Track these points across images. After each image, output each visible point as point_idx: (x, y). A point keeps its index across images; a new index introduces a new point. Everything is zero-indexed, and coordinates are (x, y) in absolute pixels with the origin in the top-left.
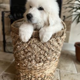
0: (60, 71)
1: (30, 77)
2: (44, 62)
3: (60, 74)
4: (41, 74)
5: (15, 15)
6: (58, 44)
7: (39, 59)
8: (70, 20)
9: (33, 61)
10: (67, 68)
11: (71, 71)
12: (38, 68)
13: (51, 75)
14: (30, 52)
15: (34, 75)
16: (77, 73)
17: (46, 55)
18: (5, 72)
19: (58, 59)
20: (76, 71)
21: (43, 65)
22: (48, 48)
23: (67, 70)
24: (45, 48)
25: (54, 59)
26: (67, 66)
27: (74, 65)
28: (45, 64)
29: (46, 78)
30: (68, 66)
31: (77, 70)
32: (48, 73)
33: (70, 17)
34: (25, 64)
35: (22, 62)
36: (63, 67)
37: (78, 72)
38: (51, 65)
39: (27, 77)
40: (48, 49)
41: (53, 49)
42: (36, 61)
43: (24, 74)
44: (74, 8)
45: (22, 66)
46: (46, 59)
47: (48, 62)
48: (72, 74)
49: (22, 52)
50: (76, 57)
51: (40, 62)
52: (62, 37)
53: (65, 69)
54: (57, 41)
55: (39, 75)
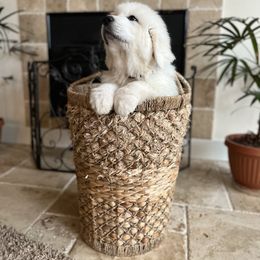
0: (187, 207)
1: (114, 204)
2: (144, 168)
3: (187, 212)
4: (138, 196)
5: (66, 70)
6: (173, 125)
7: (131, 158)
8: (211, 77)
9: (121, 164)
10: (205, 201)
11: (217, 207)
12: (132, 181)
13: (161, 201)
14: (112, 143)
15: (124, 199)
16: (232, 210)
17: (147, 149)
18: (49, 211)
19: (176, 163)
20: (231, 206)
21: (142, 174)
22: (151, 134)
23: (206, 205)
24: (144, 134)
25: (166, 162)
26: (206, 197)
27: (226, 194)
28: (146, 172)
29: (150, 208)
30: (210, 196)
31: (233, 205)
32: (153, 196)
33: (211, 69)
34: (102, 173)
35: (96, 171)
36: (196, 198)
37: (234, 208)
38: (160, 175)
39: (107, 206)
40: (150, 137)
41: (161, 136)
42: (125, 164)
43: (101, 200)
44: (216, 46)
45: (96, 181)
46: (147, 160)
47: (153, 166)
48: (219, 213)
49: (96, 146)
50: (231, 176)
51: (134, 167)
52: (181, 112)
53: (201, 203)
54: (169, 118)
55: (134, 199)
